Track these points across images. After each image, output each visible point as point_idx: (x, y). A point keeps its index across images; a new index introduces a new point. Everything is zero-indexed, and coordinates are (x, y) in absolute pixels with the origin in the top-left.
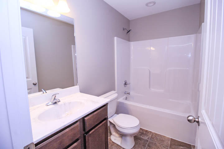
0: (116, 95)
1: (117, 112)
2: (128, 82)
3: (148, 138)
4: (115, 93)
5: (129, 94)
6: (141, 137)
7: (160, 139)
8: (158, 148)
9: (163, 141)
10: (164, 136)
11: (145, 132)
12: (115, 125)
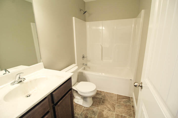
0: (77, 67)
1: (78, 81)
2: (85, 56)
3: (102, 97)
4: (76, 66)
5: (86, 65)
6: (97, 96)
7: (110, 96)
8: (109, 102)
9: (112, 97)
10: (113, 94)
11: (99, 93)
12: (77, 91)
